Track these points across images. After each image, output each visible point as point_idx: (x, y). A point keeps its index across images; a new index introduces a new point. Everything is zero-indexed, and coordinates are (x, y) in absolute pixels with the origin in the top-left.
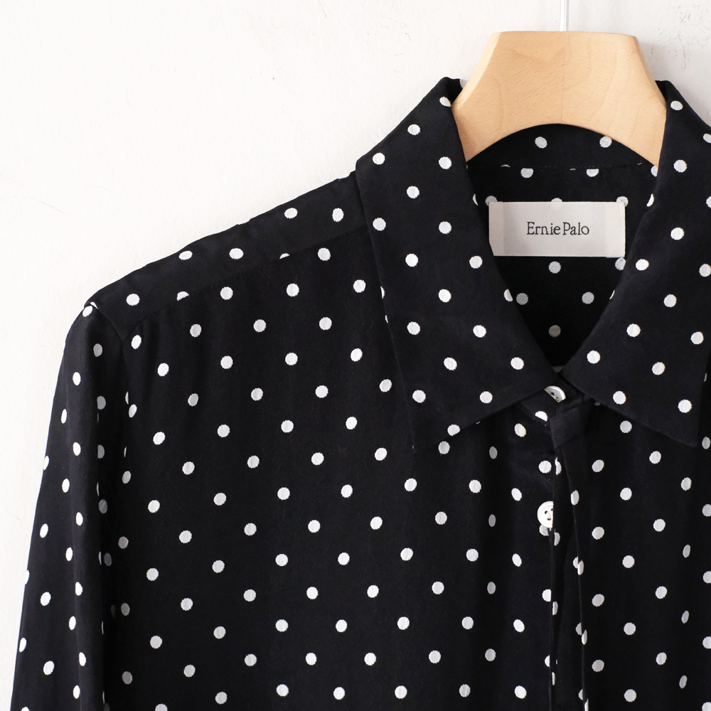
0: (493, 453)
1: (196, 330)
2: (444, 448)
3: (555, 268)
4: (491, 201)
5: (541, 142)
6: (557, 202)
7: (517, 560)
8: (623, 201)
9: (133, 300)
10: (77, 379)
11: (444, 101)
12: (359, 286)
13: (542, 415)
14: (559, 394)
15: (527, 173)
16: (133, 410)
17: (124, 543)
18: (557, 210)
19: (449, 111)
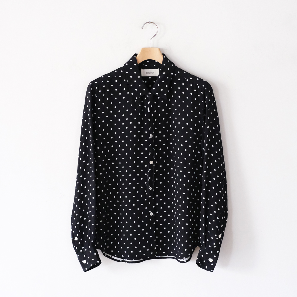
0: (142, 101)
1: (104, 86)
2: (136, 101)
3: (150, 78)
4: (142, 69)
5: (148, 62)
6: (150, 69)
7: (145, 115)
8: (159, 69)
9: (96, 82)
10: (89, 92)
11: (135, 57)
12: (125, 80)
13: (148, 96)
14: (150, 93)
15: (146, 66)
16: (96, 96)
17: (95, 114)
18: (150, 70)
19: (136, 58)
